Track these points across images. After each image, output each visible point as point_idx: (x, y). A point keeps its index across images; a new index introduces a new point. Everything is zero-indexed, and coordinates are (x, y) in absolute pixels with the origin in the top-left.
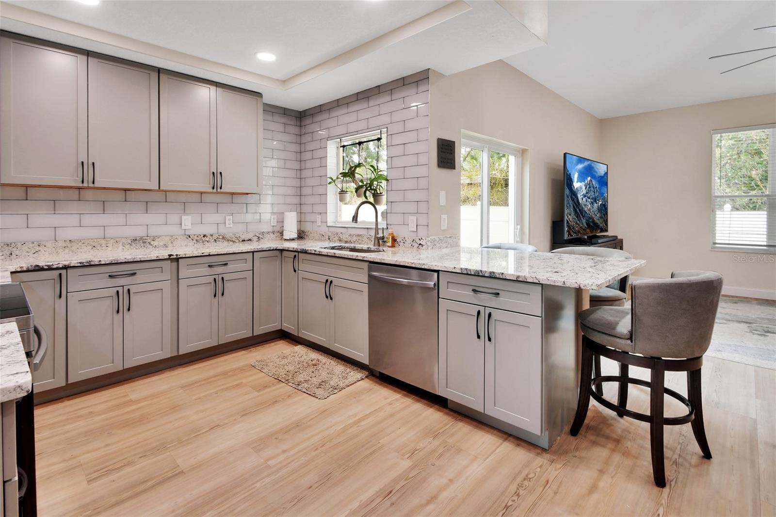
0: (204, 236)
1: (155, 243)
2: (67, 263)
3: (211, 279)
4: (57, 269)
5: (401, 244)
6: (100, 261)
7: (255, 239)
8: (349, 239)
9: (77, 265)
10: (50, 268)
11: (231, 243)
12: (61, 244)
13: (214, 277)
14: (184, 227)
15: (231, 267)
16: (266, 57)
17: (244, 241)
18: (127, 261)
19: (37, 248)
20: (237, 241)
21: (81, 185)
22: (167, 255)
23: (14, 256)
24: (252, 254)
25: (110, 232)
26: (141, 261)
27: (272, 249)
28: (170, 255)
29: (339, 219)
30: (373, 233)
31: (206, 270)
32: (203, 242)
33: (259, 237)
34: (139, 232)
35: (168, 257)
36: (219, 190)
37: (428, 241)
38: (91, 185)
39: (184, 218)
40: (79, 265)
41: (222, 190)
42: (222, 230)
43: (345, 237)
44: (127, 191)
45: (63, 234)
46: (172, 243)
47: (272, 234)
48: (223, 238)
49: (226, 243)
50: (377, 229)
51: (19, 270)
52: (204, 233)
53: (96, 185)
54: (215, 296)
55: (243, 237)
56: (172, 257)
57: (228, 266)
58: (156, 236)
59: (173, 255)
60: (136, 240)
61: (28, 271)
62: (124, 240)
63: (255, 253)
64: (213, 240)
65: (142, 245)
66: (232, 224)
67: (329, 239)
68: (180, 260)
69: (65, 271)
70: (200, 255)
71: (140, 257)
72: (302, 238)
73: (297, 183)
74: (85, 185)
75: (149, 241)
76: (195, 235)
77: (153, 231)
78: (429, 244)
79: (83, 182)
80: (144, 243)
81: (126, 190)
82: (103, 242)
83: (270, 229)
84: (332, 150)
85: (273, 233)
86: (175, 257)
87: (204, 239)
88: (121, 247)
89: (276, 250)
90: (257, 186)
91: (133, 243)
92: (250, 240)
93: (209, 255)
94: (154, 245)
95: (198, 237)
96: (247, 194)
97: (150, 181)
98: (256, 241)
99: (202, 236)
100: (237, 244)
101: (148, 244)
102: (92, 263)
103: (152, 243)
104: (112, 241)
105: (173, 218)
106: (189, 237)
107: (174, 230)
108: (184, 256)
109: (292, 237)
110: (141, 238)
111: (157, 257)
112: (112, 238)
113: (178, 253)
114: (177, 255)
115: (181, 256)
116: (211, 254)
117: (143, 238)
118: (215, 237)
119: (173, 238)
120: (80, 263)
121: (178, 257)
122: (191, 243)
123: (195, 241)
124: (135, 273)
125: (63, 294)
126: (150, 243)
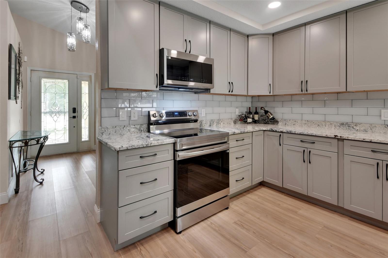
1: (357, 128)
2: (282, 130)
3: (375, 162)
4: (279, 132)
9: (285, 132)
10: (276, 131)
12: (304, 122)
14: (383, 118)
18: (308, 134)
21: (301, 93)
22: (333, 135)
23: (287, 125)
25: (329, 118)
26: (316, 136)
28: (336, 136)
34: (347, 119)
35: (334, 137)
38: (306, 92)
39: (383, 111)
40: (286, 132)
44: (338, 94)
45: (306, 117)
51: (267, 130)
53: (309, 92)
56: (337, 137)
58: (358, 123)
59: (338, 136)
60: (343, 124)
61: (269, 131)
65: (348, 128)
68: (344, 141)
69: (282, 133)
70: (361, 140)
71: (316, 133)
74: (303, 92)
75: (352, 126)
77: (356, 120)
79: (302, 91)
80: (349, 126)
81: (338, 93)
82: (324, 123)
86: (340, 137)
91: (341, 126)
93: (371, 142)
94: (357, 129)
97: (340, 86)
101: (352, 128)
102: (292, 132)
103: (355, 127)
104: (328, 123)
105: (374, 111)
107: (374, 120)
108: (347, 138)
110: (347, 123)
111: (326, 135)
112: (328, 122)
113: (342, 136)
114: (341, 137)
115: (344, 138)
116: (372, 141)
117: (348, 123)
119: (372, 126)
120: (287, 131)
124: (314, 143)
125: (281, 144)
126: (353, 127)
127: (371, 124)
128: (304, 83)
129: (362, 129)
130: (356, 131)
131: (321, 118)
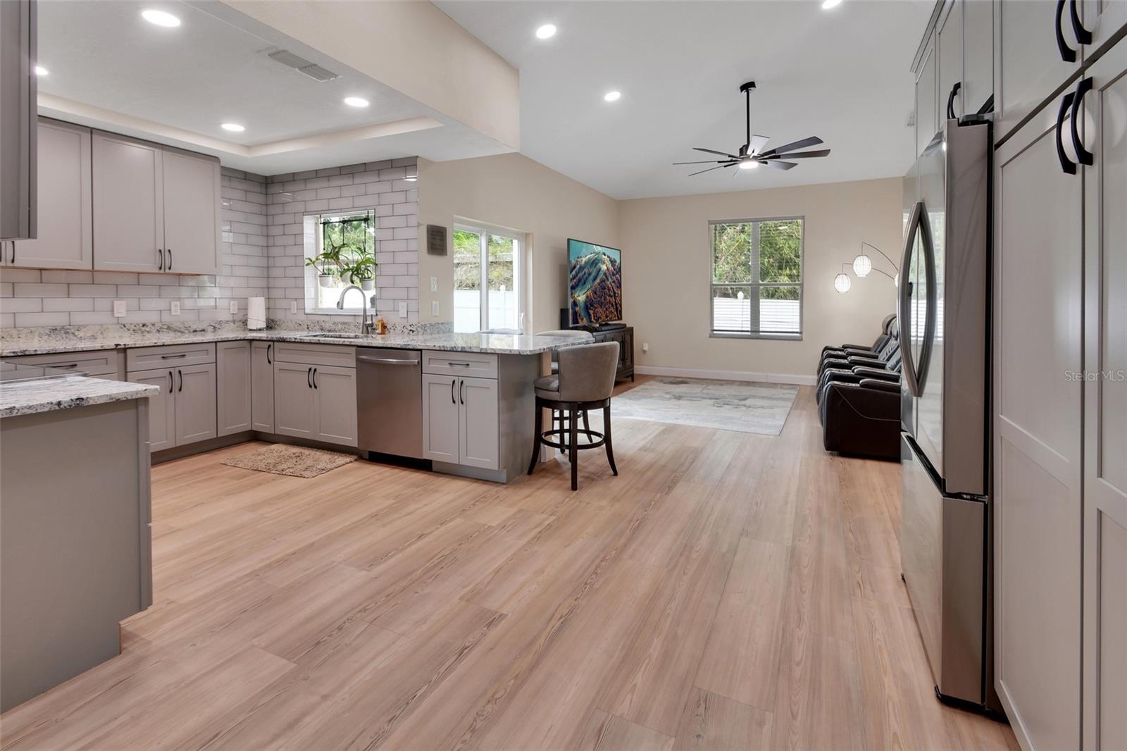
0: (144, 325)
1: (81, 334)
3: (166, 372)
5: (392, 331)
6: (36, 350)
7: (211, 329)
8: (334, 327)
9: (9, 355)
11: (179, 334)
13: (169, 370)
14: (116, 315)
15: (190, 359)
17: (195, 331)
18: (67, 351)
20: (186, 331)
22: (113, 344)
24: (214, 344)
25: (22, 320)
26: (83, 351)
27: (239, 338)
28: (117, 345)
29: (320, 306)
30: (361, 320)
31: (158, 362)
32: (142, 332)
33: (215, 327)
34: (60, 320)
35: (114, 347)
36: (167, 271)
37: (419, 327)
38: (10, 265)
39: (116, 303)
40: (12, 354)
41: (171, 271)
42: (166, 318)
43: (327, 326)
44: (43, 271)
46: (102, 333)
47: (232, 324)
48: (169, 328)
49: (172, 334)
50: (365, 316)
52: (144, 322)
54: (171, 391)
55: (194, 327)
56: (119, 347)
57: (186, 358)
58: (82, 325)
59: (120, 345)
60: (56, 329)
62: (41, 330)
63: (218, 344)
64: (155, 330)
65: (64, 336)
66: (179, 311)
67: (308, 328)
68: (128, 350)
70: (152, 345)
72: (271, 328)
73: (264, 262)
74: (4, 264)
75: (73, 331)
76: (131, 324)
77: (78, 319)
78: (419, 329)
79: (1, 260)
80: (66, 333)
81: (41, 270)
82: (14, 332)
83: (230, 318)
84: (310, 227)
85: (234, 322)
87: (143, 329)
88: (37, 339)
89: (244, 340)
90: (216, 266)
91: (52, 334)
92: (204, 330)
93: (163, 345)
94: (79, 336)
95: (135, 326)
96: (199, 275)
97: (82, 260)
98: (212, 332)
99: (141, 325)
100: (187, 335)
101: (71, 336)
102: (27, 353)
103: (77, 333)
104: (25, 331)
105: (103, 304)
106: (124, 326)
107: (104, 318)
108: (133, 346)
109: (259, 327)
110: (63, 328)
111: (102, 347)
112: (25, 328)
113: (127, 343)
114: (125, 345)
115: (129, 346)
116: (166, 344)
117: (65, 327)
118: (158, 326)
119: (103, 329)
121: (127, 347)
122: (127, 334)
123: (131, 331)
124: (76, 365)
126: (73, 333)
127: (102, 325)
130: (78, 340)
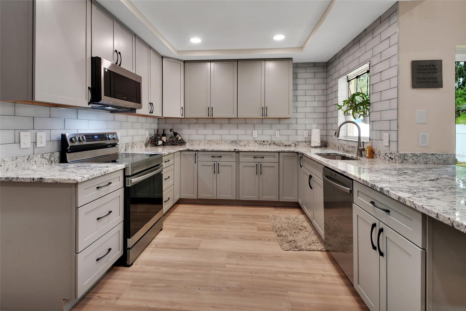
0: (263, 142)
1: (241, 144)
2: (197, 149)
3: (254, 164)
4: (194, 151)
5: (378, 156)
6: (208, 149)
7: (293, 145)
8: (348, 149)
10: (192, 151)
11: (278, 146)
12: (207, 141)
13: (256, 163)
14: (254, 136)
15: (265, 159)
16: (279, 37)
17: (286, 146)
18: (217, 150)
19: (200, 143)
20: (282, 145)
21: (208, 117)
22: (234, 149)
23: (193, 145)
24: (278, 153)
25: (224, 138)
26: (223, 151)
27: (291, 151)
28: (235, 150)
29: (349, 135)
31: (252, 159)
32: (263, 145)
33: (295, 144)
34: (234, 138)
35: (234, 150)
36: (266, 117)
37: (396, 155)
38: (212, 117)
39: (254, 131)
41: (267, 117)
42: (274, 139)
43: (346, 148)
45: (209, 138)
47: (304, 143)
48: (274, 143)
49: (275, 146)
50: (359, 142)
51: (183, 150)
52: (264, 140)
53: (214, 117)
54: (257, 174)
55: (285, 144)
56: (236, 151)
58: (241, 140)
60: (233, 142)
61: (186, 151)
62: (228, 142)
63: (280, 153)
64: (268, 144)
66: (279, 135)
67: (338, 148)
68: (240, 152)
69: (197, 152)
70: (249, 151)
71: (223, 149)
73: (324, 110)
74: (210, 117)
75: (238, 142)
76: (259, 141)
77: (240, 138)
78: (397, 158)
79: (209, 116)
80: (236, 143)
81: (229, 118)
82: (221, 142)
83: (304, 140)
85: (306, 142)
86: (237, 151)
87: (263, 143)
88: (227, 145)
90: (289, 114)
92: (290, 145)
93: (254, 152)
95: (260, 142)
96: (288, 118)
97: (234, 114)
99: (262, 141)
100: (282, 147)
102: (205, 150)
104: (224, 141)
105: (249, 132)
106: (256, 142)
107: (249, 138)
108: (241, 151)
109: (316, 145)
110: (235, 141)
111: (229, 150)
112: (224, 140)
113: (239, 149)
114: (238, 150)
115: (240, 151)
117: (236, 141)
118: (269, 142)
119: (248, 142)
120: (201, 150)
121: (239, 151)
122: (257, 145)
123: (259, 144)
124: (221, 157)
125: (197, 161)
126: (238, 143)
128: (210, 110)
129: (243, 144)
131: (218, 138)
